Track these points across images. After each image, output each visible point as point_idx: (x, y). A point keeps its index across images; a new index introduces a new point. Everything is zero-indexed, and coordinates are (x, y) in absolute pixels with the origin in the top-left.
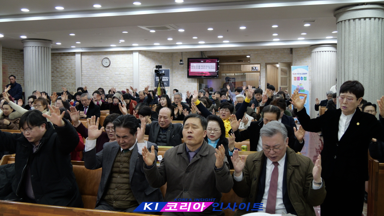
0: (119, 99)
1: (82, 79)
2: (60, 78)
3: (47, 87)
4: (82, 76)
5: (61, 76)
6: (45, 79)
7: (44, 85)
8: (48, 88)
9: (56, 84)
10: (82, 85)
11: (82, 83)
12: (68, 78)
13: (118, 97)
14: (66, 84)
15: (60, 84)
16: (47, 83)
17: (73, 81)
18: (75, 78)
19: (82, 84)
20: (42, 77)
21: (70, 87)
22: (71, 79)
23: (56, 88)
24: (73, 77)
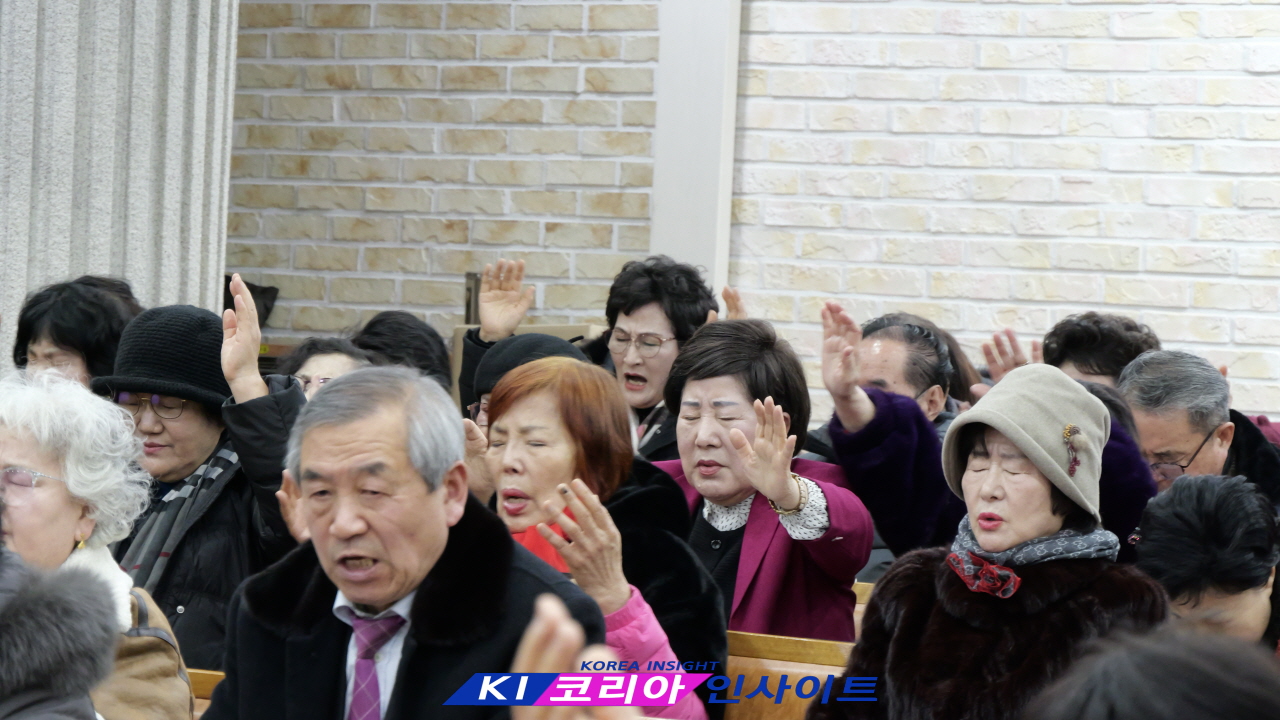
0: (1060, 471)
1: (740, 129)
2: (439, 117)
3: (158, 240)
4: (753, 86)
5: (459, 83)
6: (126, 108)
7: (103, 199)
8: (171, 245)
9: (372, 201)
10: (736, 223)
11: (737, 193)
12: (551, 108)
13: (1045, 442)
14: (508, 208)
15: (437, 198)
16: (159, 168)
17: (611, 170)
18: (643, 120)
19: (735, 207)
20: (83, 80)
21: (571, 258)
22: (589, 137)
23: (374, 259)
24: (616, 107)
